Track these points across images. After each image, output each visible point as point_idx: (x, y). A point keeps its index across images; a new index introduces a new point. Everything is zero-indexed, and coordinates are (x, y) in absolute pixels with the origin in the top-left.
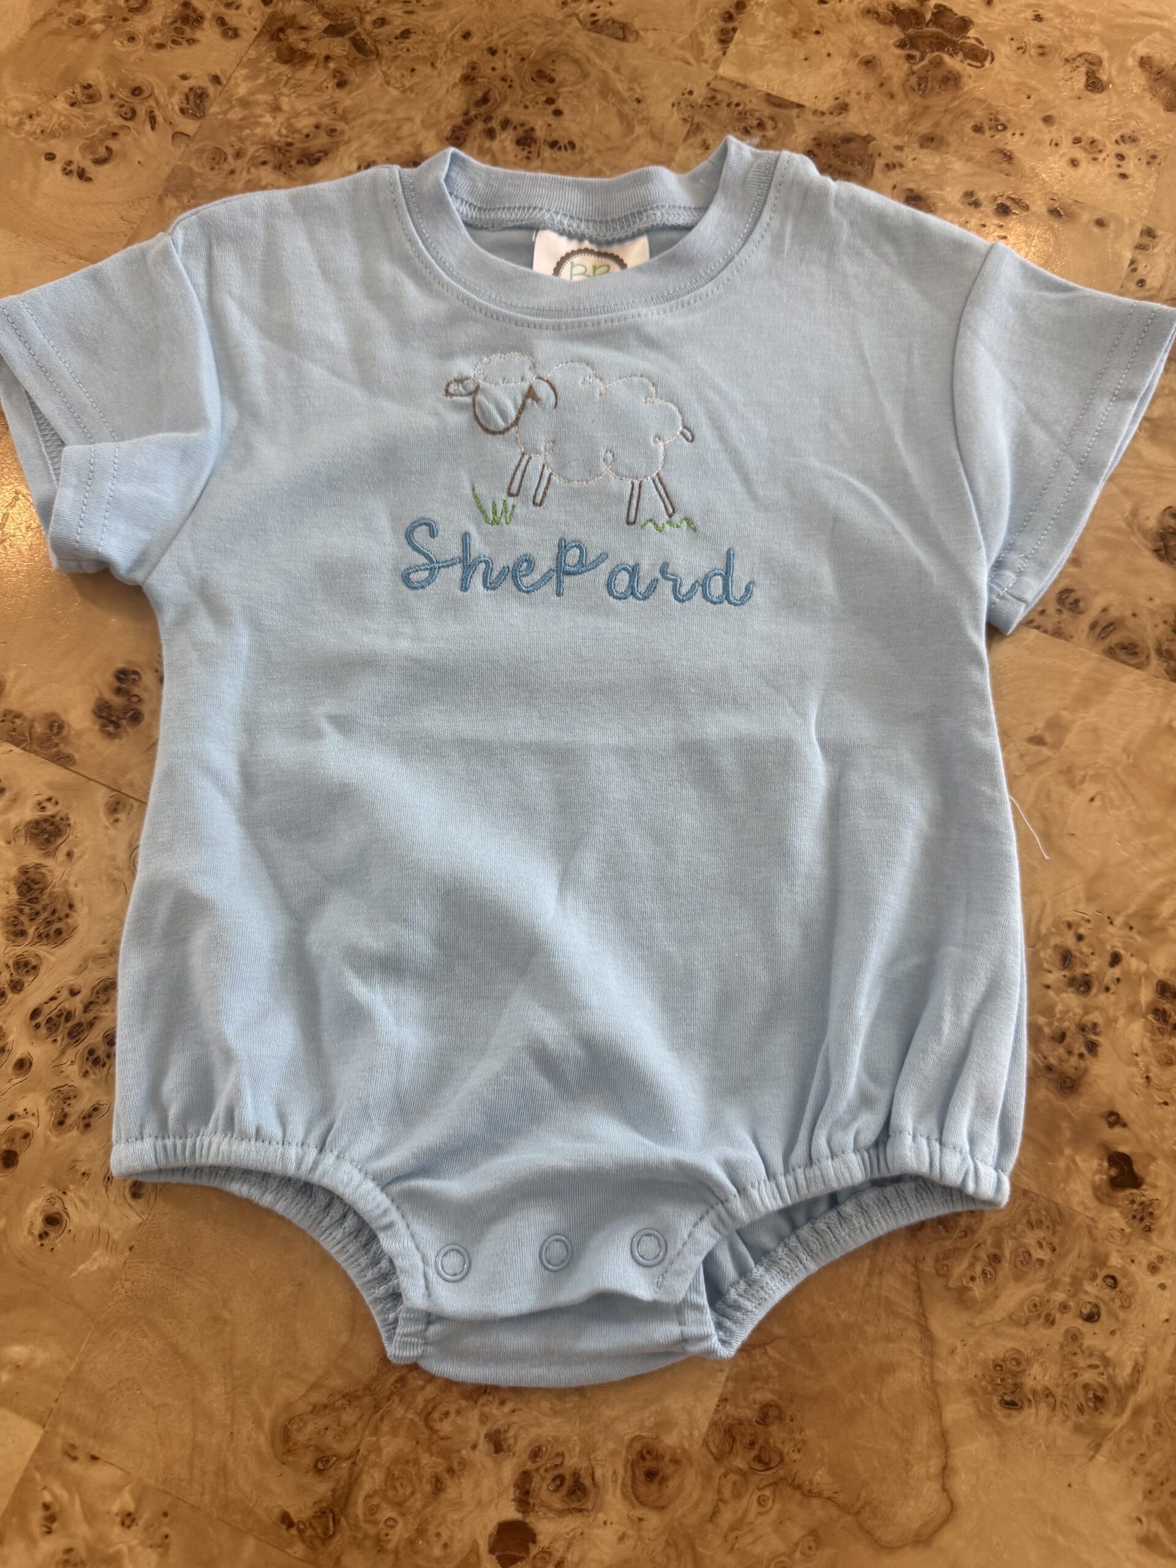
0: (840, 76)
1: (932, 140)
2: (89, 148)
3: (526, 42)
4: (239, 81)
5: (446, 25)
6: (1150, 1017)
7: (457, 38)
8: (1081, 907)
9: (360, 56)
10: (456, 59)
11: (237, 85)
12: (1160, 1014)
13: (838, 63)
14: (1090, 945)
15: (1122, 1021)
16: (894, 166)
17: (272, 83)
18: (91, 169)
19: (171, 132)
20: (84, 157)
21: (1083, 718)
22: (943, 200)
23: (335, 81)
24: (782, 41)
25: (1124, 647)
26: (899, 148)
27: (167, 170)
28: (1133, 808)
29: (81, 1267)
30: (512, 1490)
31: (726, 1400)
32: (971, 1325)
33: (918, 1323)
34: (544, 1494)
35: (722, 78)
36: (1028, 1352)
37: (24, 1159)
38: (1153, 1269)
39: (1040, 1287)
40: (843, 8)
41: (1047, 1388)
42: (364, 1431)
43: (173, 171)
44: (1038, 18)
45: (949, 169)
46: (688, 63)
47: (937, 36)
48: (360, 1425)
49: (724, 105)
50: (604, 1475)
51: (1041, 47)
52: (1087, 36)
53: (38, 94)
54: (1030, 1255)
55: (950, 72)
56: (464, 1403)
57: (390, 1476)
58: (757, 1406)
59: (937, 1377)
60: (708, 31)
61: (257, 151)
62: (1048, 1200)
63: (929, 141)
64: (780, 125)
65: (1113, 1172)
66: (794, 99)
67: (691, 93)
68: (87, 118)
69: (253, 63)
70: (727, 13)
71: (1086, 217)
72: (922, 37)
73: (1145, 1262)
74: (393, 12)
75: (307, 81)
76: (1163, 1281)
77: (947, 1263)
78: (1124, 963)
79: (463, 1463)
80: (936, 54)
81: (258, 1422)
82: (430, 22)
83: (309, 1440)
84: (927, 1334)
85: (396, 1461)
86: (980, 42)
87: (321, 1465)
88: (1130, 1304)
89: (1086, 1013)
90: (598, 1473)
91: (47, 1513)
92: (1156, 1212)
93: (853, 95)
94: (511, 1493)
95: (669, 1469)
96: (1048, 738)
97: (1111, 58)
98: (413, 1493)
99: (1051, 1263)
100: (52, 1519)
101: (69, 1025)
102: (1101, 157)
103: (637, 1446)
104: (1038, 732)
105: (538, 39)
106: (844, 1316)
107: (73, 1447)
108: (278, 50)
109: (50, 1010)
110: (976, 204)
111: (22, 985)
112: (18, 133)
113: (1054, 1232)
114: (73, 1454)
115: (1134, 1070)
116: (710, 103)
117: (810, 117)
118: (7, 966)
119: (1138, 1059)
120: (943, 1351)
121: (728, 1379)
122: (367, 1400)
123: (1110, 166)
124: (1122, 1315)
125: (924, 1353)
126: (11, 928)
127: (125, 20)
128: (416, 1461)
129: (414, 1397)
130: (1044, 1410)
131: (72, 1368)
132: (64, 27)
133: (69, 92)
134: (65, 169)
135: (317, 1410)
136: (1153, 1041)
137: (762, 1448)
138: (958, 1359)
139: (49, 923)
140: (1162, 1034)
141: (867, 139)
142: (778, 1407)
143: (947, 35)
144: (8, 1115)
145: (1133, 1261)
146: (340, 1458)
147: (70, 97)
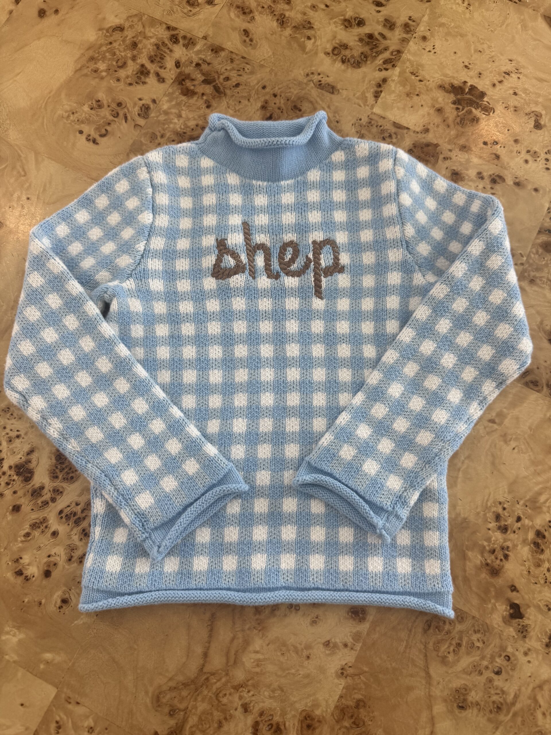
0: (426, 116)
1: (465, 147)
2: (97, 129)
3: (290, 92)
4: (164, 103)
5: (255, 82)
6: (532, 545)
7: (260, 88)
8: (506, 495)
9: (217, 94)
10: (259, 98)
11: (163, 104)
12: (536, 544)
13: (426, 109)
14: (508, 512)
15: (520, 546)
16: (448, 159)
17: (178, 104)
18: (98, 139)
19: (133, 124)
20: (95, 133)
21: (512, 412)
22: (467, 175)
23: (206, 105)
24: (402, 98)
25: (532, 382)
26: (450, 150)
27: (131, 142)
28: (531, 453)
29: (76, 622)
30: (251, 728)
31: (342, 697)
32: (447, 672)
33: (425, 670)
34: (264, 732)
35: (375, 114)
36: (470, 686)
37: (54, 574)
38: (526, 654)
39: (478, 658)
40: (429, 84)
41: (477, 702)
42: (190, 699)
43: (134, 142)
44: (515, 94)
45: (471, 162)
46: (360, 106)
47: (470, 100)
48: (189, 697)
49: (375, 126)
50: (289, 725)
51: (515, 107)
52: (536, 103)
53: (76, 103)
54: (474, 644)
55: (475, 117)
56: (232, 690)
57: (200, 719)
58: (355, 701)
59: (432, 694)
60: (370, 91)
61: (171, 135)
62: (483, 621)
63: (464, 148)
64: (399, 137)
65: (511, 611)
66: (406, 125)
67: (360, 120)
68: (97, 115)
69: (170, 95)
70: (379, 83)
71: (530, 187)
72: (464, 99)
73: (522, 651)
74: (232, 75)
75: (193, 104)
76: (529, 659)
77: (439, 645)
78: (522, 521)
79: (231, 716)
80: (469, 108)
81: (147, 693)
82: (249, 80)
83: (168, 702)
84: (428, 676)
85: (203, 713)
86: (489, 103)
87: (172, 713)
88: (515, 669)
89: (505, 542)
90: (287, 724)
91: (57, 725)
92: (529, 630)
93: (432, 125)
94: (250, 730)
95: (317, 725)
96: (497, 421)
97: (546, 114)
98: (210, 727)
99: (483, 648)
100: (59, 727)
101: (75, 518)
102: (538, 159)
103: (304, 714)
104: (493, 418)
105: (295, 91)
106: (394, 664)
107: (69, 698)
108: (182, 89)
109: (67, 511)
110: (482, 178)
111: (56, 499)
112: (67, 120)
113: (485, 635)
114: (69, 701)
115: (524, 568)
116: (369, 125)
117: (411, 133)
118: (50, 491)
119: (526, 563)
120: (435, 683)
121: (343, 688)
122: (192, 686)
123: (542, 164)
124: (511, 673)
125: (426, 683)
126: (52, 475)
127: (116, 71)
128: (212, 714)
129: (212, 687)
130: (475, 711)
131: (70, 664)
132: (89, 73)
133: (90, 103)
134: (87, 138)
135: (171, 689)
136: (532, 556)
137: (356, 718)
138: (440, 686)
139: (68, 473)
140: (537, 553)
141: (437, 145)
142: (363, 701)
143: (474, 99)
144: (48, 555)
145: (517, 650)
146: (180, 710)
147: (91, 106)
